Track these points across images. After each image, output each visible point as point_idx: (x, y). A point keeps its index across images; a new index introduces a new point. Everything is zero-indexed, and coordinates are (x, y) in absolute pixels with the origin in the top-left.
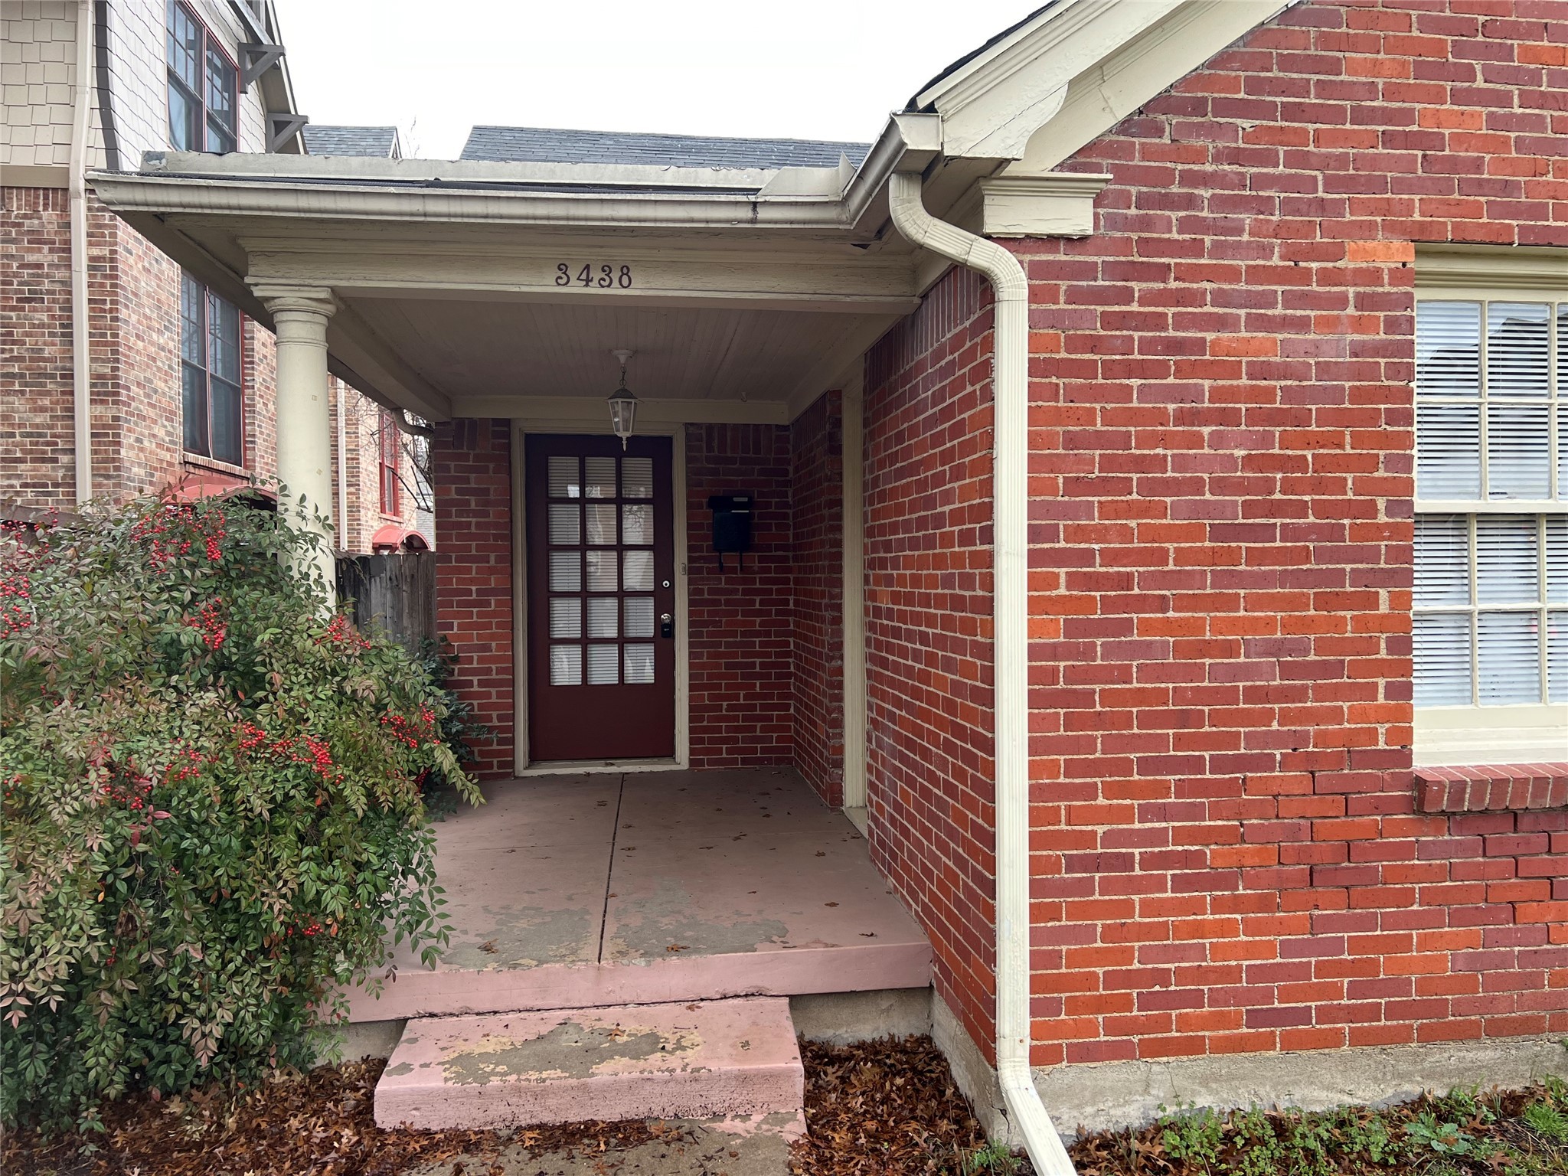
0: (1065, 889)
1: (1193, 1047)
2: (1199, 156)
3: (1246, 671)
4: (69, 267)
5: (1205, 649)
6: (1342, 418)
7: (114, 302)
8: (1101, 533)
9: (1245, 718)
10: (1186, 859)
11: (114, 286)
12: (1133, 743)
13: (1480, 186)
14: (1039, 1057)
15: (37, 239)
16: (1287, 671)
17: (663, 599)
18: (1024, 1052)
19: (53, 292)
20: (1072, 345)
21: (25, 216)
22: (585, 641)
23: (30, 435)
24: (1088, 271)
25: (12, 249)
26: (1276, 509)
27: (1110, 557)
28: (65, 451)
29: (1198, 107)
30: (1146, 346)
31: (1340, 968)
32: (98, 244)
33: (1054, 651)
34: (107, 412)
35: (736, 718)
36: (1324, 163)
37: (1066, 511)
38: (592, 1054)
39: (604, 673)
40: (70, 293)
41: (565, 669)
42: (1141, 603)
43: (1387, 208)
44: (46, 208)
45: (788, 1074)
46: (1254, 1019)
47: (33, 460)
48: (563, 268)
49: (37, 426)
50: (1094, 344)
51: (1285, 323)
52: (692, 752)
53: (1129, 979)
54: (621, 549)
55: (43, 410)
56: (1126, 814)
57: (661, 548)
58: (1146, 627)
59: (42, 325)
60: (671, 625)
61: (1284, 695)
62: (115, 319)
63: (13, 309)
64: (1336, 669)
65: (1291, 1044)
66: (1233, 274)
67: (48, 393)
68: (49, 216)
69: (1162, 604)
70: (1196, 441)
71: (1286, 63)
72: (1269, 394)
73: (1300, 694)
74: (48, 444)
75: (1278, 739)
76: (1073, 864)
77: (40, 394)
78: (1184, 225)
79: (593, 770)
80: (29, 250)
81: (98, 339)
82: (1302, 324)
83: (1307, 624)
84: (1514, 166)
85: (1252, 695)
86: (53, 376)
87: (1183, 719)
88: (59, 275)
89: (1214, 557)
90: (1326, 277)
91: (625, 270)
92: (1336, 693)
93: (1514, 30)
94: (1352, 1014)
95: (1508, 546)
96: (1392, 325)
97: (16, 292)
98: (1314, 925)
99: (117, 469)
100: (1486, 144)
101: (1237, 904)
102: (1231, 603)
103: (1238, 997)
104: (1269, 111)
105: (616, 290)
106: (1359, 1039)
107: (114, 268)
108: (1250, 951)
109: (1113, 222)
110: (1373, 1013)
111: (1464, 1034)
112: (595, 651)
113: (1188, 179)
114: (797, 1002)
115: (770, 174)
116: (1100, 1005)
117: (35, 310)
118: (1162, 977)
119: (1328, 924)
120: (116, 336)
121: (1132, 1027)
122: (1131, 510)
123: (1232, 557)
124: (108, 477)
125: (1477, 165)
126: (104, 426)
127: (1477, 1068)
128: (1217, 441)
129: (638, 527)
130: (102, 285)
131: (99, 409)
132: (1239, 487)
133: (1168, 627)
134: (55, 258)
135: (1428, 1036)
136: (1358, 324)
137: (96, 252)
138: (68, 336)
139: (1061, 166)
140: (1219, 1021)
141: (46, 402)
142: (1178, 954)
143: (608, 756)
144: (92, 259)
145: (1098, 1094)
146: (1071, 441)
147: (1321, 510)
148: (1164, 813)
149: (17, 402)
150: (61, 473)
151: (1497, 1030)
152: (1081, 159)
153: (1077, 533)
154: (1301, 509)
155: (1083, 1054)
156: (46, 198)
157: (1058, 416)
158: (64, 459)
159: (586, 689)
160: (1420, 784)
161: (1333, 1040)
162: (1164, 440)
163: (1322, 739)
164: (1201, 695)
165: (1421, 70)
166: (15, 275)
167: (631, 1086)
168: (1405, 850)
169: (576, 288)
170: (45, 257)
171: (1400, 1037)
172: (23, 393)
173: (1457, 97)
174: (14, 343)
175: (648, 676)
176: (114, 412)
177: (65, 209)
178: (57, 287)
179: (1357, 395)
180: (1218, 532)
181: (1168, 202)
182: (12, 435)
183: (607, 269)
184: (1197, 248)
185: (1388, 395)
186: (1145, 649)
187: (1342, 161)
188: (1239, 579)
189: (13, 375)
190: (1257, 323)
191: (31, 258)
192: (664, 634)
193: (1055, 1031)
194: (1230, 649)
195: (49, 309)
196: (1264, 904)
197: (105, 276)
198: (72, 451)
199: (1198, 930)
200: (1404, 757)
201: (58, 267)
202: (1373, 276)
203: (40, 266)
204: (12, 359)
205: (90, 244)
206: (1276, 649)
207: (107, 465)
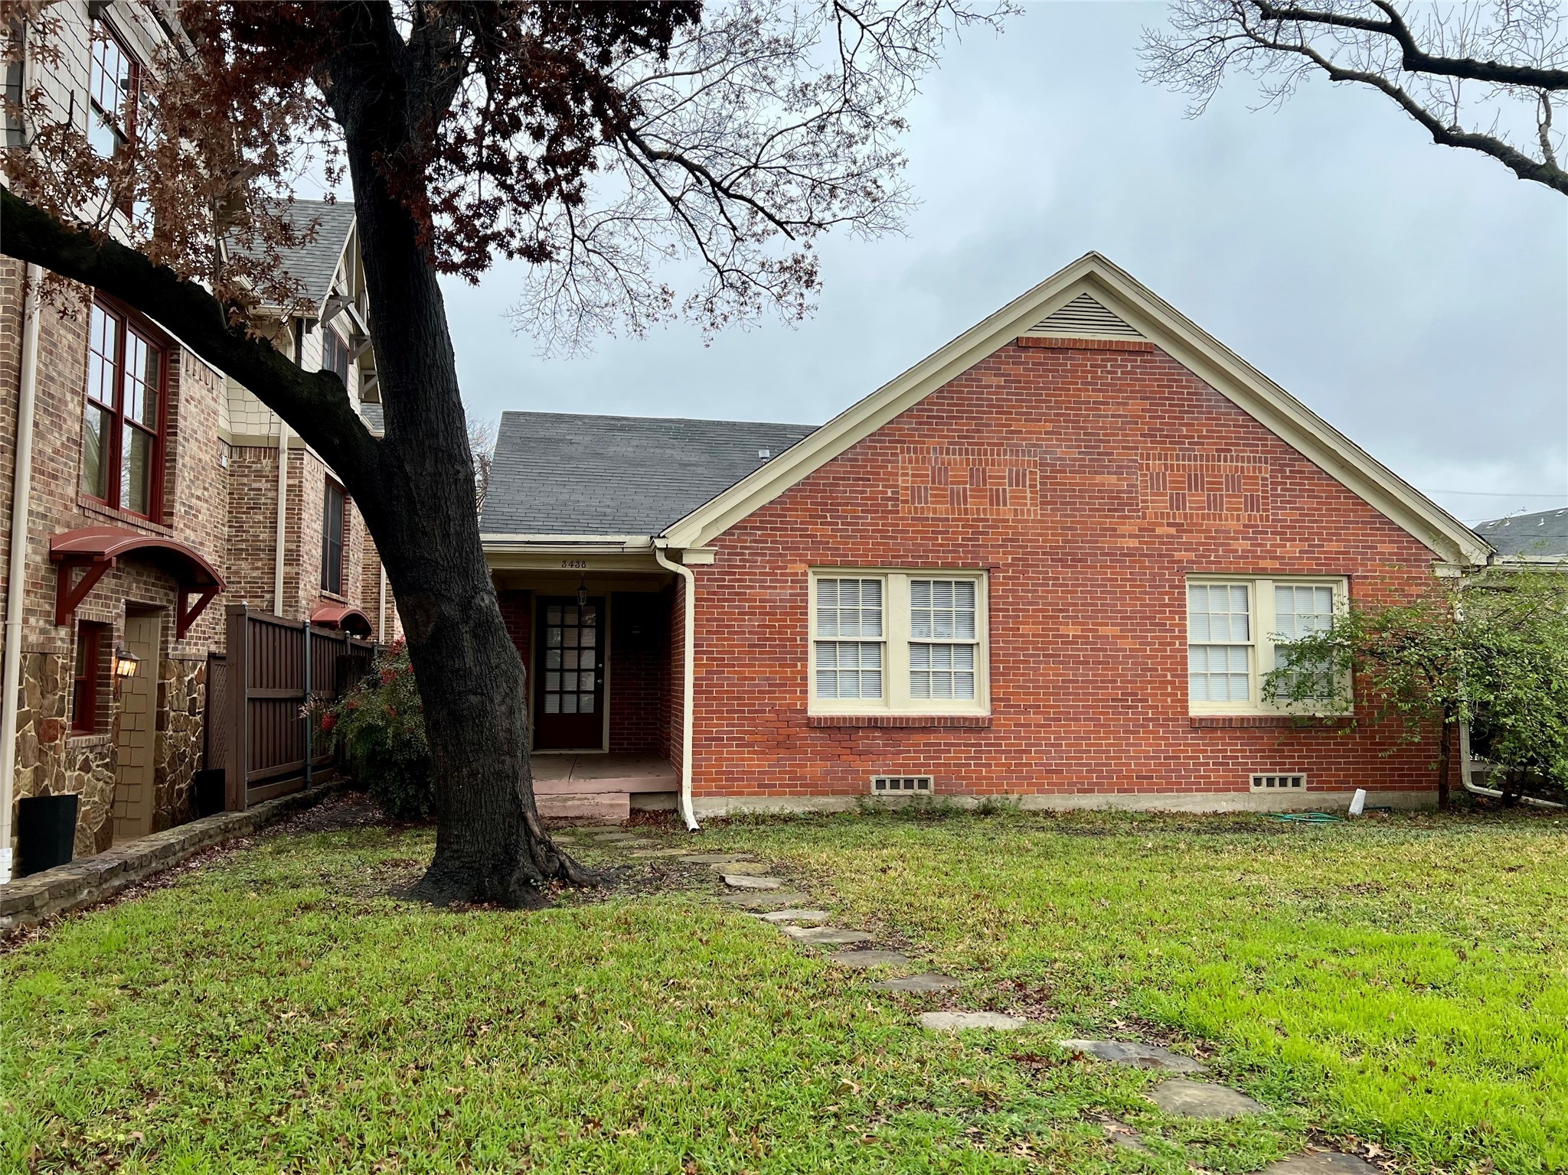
0: (703, 746)
1: (741, 794)
2: (745, 541)
3: (757, 685)
4: (277, 490)
5: (746, 678)
6: (786, 614)
7: (300, 509)
8: (716, 646)
9: (758, 699)
10: (739, 739)
11: (300, 500)
12: (725, 705)
13: (829, 549)
14: (693, 794)
15: (259, 475)
16: (770, 685)
17: (599, 673)
18: (690, 790)
19: (266, 504)
20: (709, 593)
21: (253, 462)
22: (562, 692)
23: (249, 583)
24: (713, 573)
25: (245, 480)
26: (767, 639)
27: (719, 652)
28: (268, 592)
29: (745, 528)
30: (729, 594)
31: (786, 772)
32: (292, 478)
33: (702, 679)
34: (293, 570)
35: (631, 729)
36: (782, 543)
37: (706, 639)
38: (566, 800)
39: (570, 708)
40: (277, 504)
41: (552, 706)
42: (727, 666)
43: (800, 555)
44: (265, 458)
45: (625, 805)
46: (759, 786)
47: (250, 597)
48: (564, 562)
49: (254, 578)
50: (714, 593)
51: (770, 587)
52: (610, 744)
53: (723, 773)
54: (580, 649)
55: (257, 568)
56: (722, 725)
57: (599, 650)
58: (729, 672)
59: (259, 522)
60: (602, 685)
61: (769, 692)
62: (300, 519)
63: (244, 513)
64: (785, 685)
65: (771, 794)
66: (755, 574)
67: (261, 559)
68: (266, 463)
69: (733, 666)
70: (744, 620)
71: (771, 515)
72: (765, 607)
73: (774, 692)
74: (259, 588)
75: (767, 705)
76: (706, 739)
77: (257, 560)
78: (741, 560)
79: (563, 752)
80: (255, 481)
81: (290, 529)
82: (775, 588)
83: (776, 672)
84: (839, 543)
85: (759, 692)
86: (264, 550)
87: (739, 699)
88: (271, 494)
89: (749, 652)
90: (782, 574)
91: (584, 562)
92: (785, 692)
93: (839, 504)
94: (788, 786)
95: (851, 650)
96: (801, 588)
97: (246, 503)
98: (779, 760)
99: (297, 602)
100: (830, 536)
101: (754, 752)
102: (754, 666)
103: (755, 780)
104: (766, 529)
105: (581, 569)
106: (791, 793)
107: (301, 491)
108: (758, 766)
109: (720, 560)
110: (796, 786)
111: (825, 794)
112: (566, 697)
113: (742, 548)
114: (632, 795)
115: (629, 537)
116: (714, 780)
117: (256, 514)
118: (732, 773)
119: (782, 759)
120: (300, 528)
121: (722, 787)
122: (725, 639)
123: (754, 652)
124: (291, 606)
125: (828, 543)
126: (291, 578)
127: (827, 804)
128: (750, 620)
129: (589, 639)
130: (294, 500)
131: (289, 568)
132: (756, 633)
133: (736, 672)
134: (269, 485)
135: (812, 794)
136: (791, 588)
137: (291, 482)
138: (274, 528)
139: (706, 545)
140: (749, 786)
141: (260, 564)
142: (737, 766)
143: (571, 748)
144: (288, 486)
145: (712, 806)
146: (708, 620)
147: (780, 639)
148: (733, 725)
149: (244, 564)
150: (265, 604)
151: (834, 793)
152: (711, 544)
153: (708, 646)
154: (774, 639)
155: (709, 794)
156: (265, 452)
157: (704, 613)
158: (268, 596)
159: (561, 716)
160: (809, 719)
161: (785, 793)
162: (735, 620)
163: (780, 705)
164: (745, 692)
165: (811, 516)
166: (246, 494)
167: (578, 807)
168: (806, 738)
169: (568, 568)
170: (263, 484)
171: (805, 794)
172: (247, 559)
173: (822, 524)
174: (244, 531)
175: (590, 709)
176: (296, 570)
177: (276, 458)
178: (269, 501)
179: (791, 607)
180: (750, 646)
181: (737, 554)
182: (240, 583)
183: (578, 562)
184: (744, 567)
185: (800, 607)
186: (728, 678)
187: (787, 542)
188: (756, 659)
189: (242, 550)
190: (761, 587)
191: (255, 485)
192: (598, 691)
193: (700, 787)
194: (753, 679)
195: (264, 513)
196: (763, 753)
197: (295, 496)
198: (273, 592)
199: (743, 759)
200: (805, 711)
201: (270, 490)
202: (796, 574)
203: (260, 490)
204: (241, 541)
205: (288, 478)
206: (767, 679)
207: (291, 600)
